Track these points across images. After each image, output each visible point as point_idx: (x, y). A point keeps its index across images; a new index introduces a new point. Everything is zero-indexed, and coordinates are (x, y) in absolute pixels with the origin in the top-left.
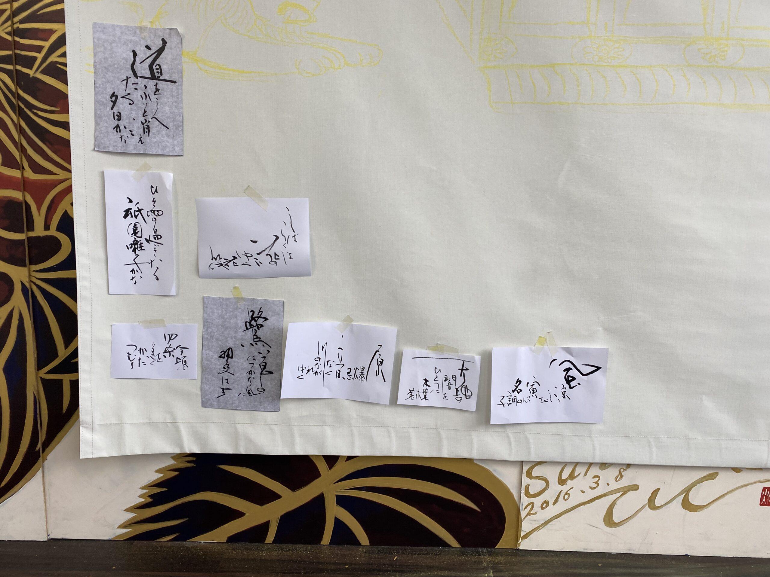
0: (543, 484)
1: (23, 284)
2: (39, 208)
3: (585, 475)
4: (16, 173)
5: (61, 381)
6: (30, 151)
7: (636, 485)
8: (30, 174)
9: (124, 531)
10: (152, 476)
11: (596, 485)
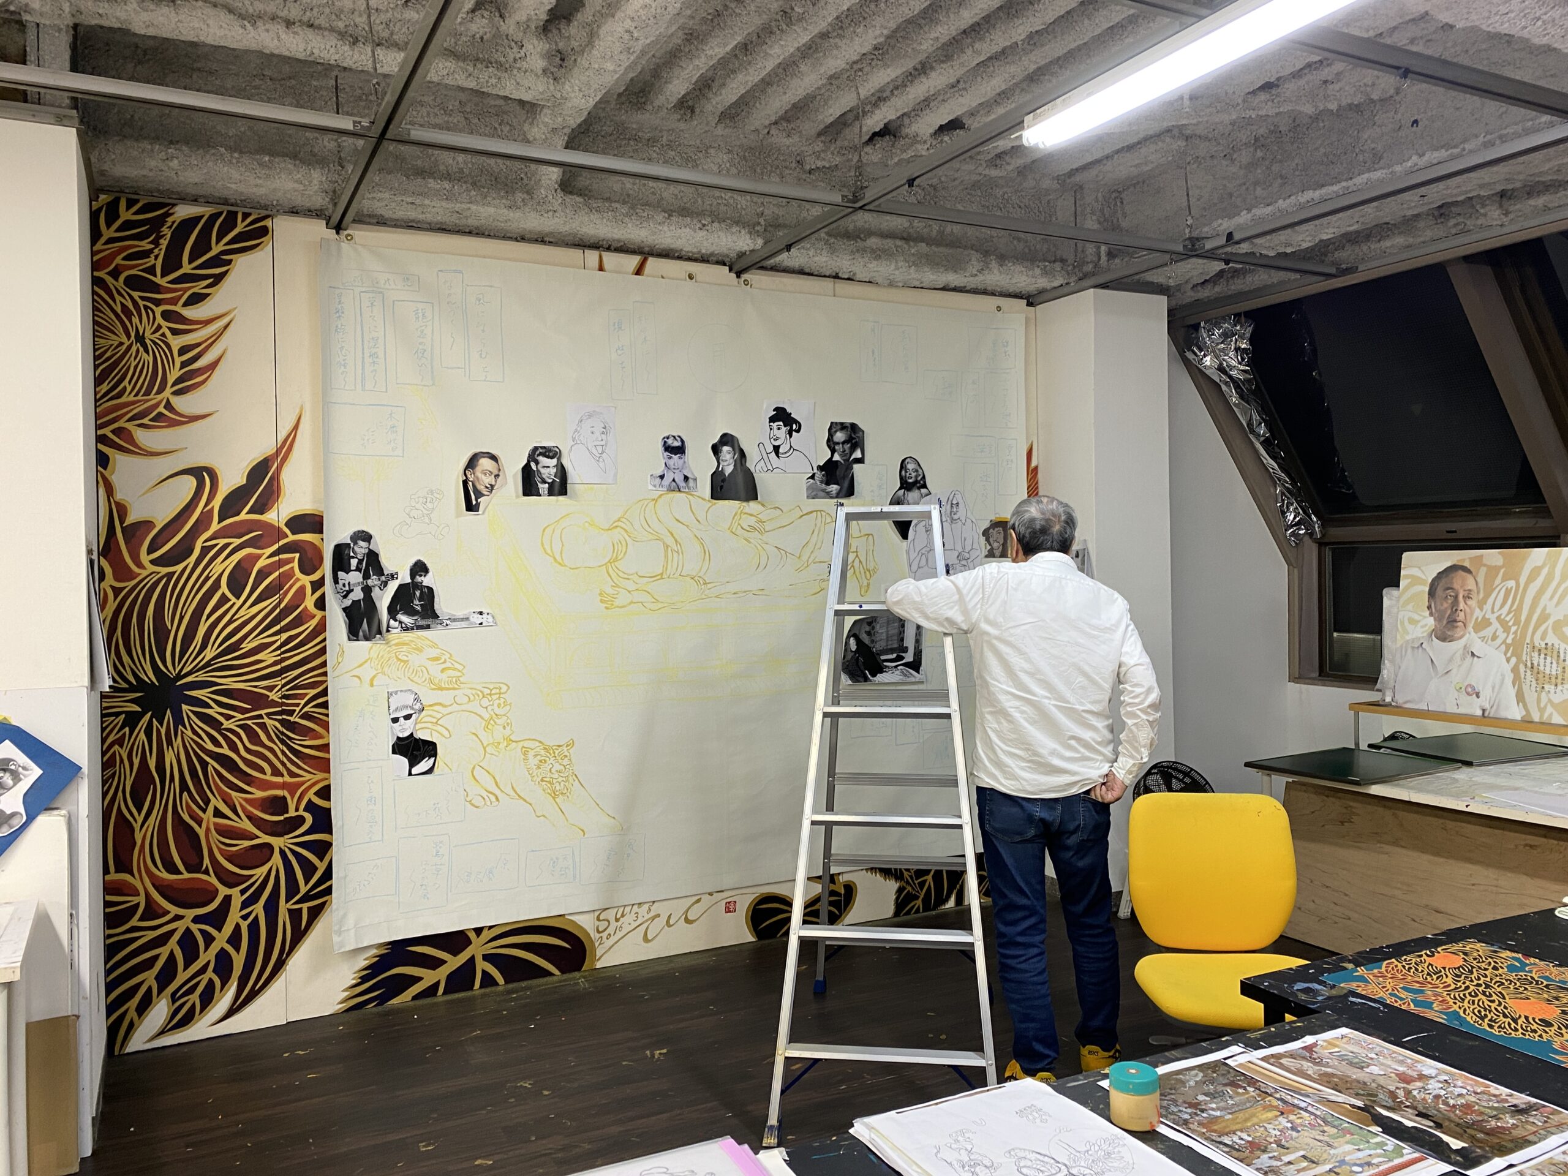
0: (606, 924)
1: (280, 848)
2: (292, 798)
3: (630, 913)
4: (279, 780)
5: (301, 909)
6: (289, 765)
7: (659, 913)
8: (287, 779)
9: (341, 1006)
10: (362, 962)
11: (637, 918)
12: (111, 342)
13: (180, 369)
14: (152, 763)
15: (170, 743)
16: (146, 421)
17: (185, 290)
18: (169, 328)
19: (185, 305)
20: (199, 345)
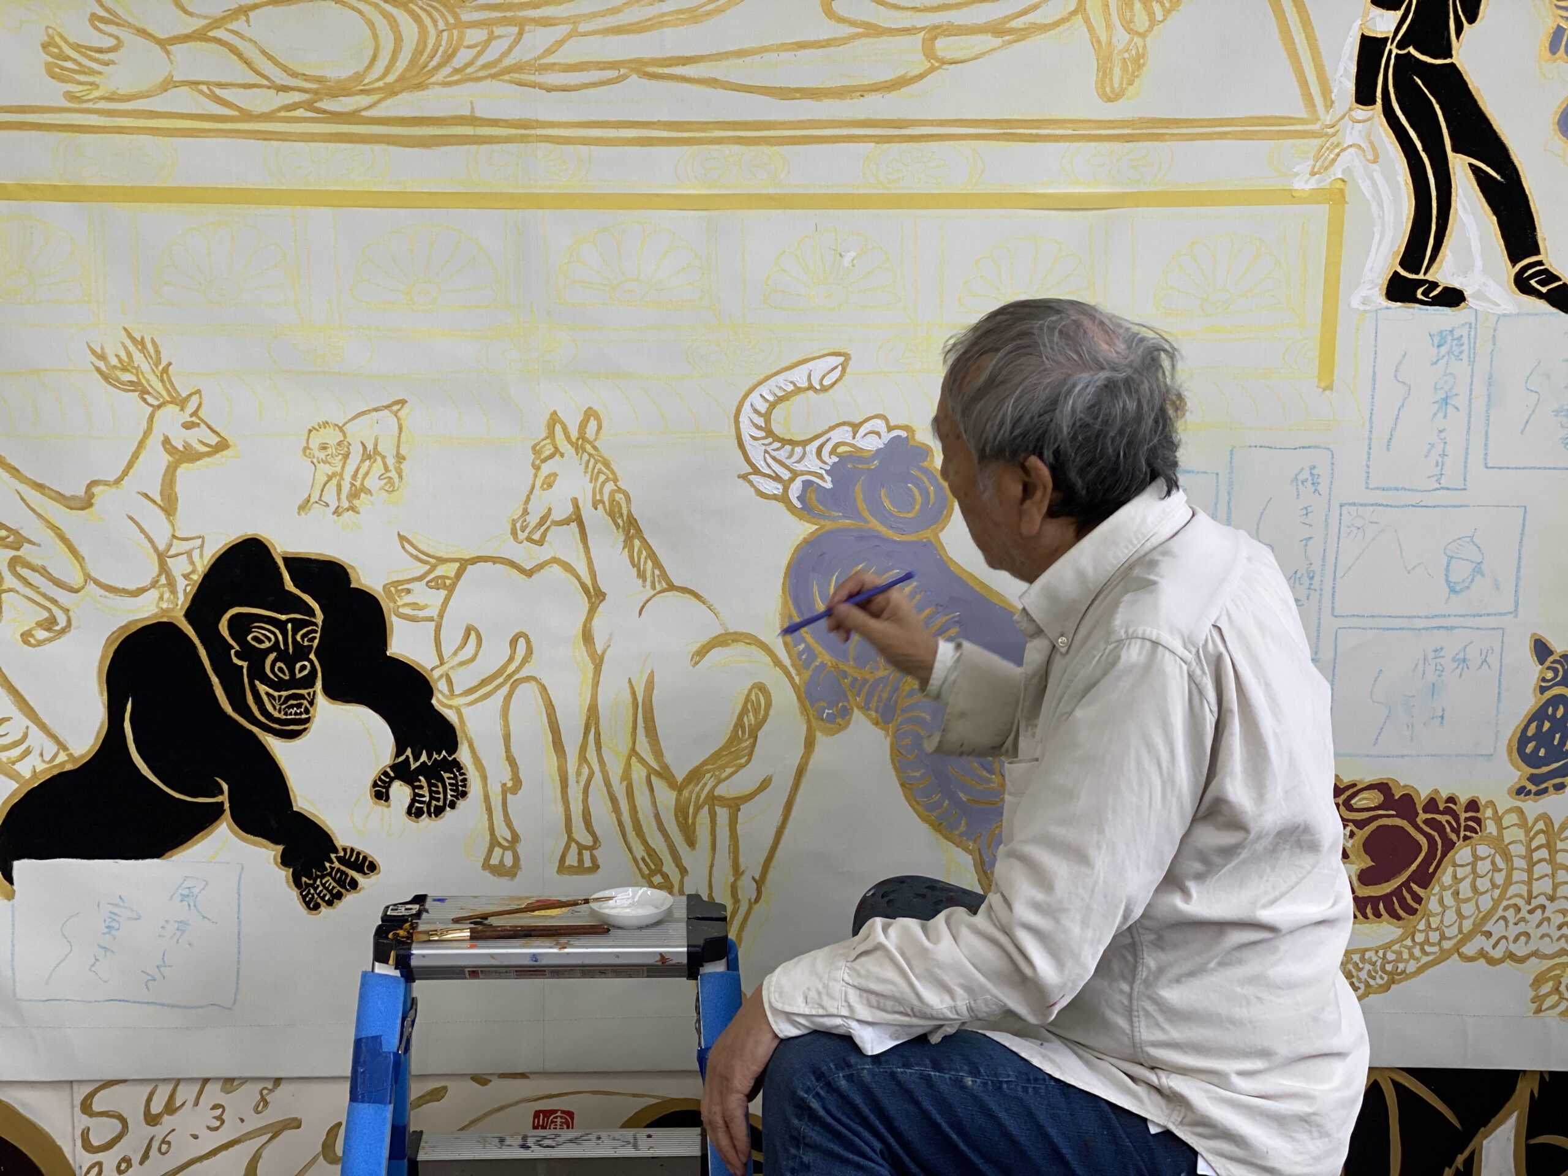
0: (116, 1126)
3: (196, 1104)
7: (295, 1119)
11: (218, 1123)
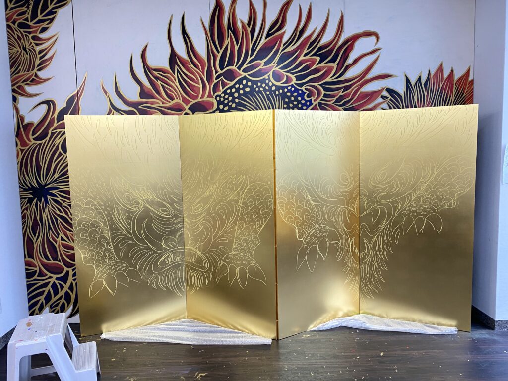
12: (14, 51)
13: (40, 60)
14: (38, 218)
15: (44, 211)
16: (28, 82)
17: (40, 26)
18: (35, 43)
19: (40, 32)
20: (45, 49)
